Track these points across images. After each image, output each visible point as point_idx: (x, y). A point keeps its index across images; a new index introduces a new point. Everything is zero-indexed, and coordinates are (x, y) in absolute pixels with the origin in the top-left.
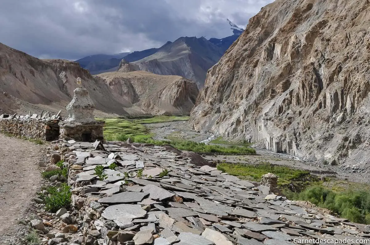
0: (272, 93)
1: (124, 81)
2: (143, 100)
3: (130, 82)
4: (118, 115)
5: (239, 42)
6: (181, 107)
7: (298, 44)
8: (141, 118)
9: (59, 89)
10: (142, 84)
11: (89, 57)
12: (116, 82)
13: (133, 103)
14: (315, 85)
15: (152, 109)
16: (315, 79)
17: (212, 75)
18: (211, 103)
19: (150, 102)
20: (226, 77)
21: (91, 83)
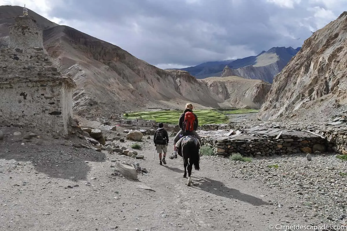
0: (302, 96)
1: (220, 83)
2: (232, 97)
3: (224, 84)
4: (212, 108)
5: (295, 58)
6: (258, 103)
7: (324, 63)
8: (228, 110)
9: (175, 90)
10: (233, 86)
11: (205, 63)
12: (215, 85)
13: (225, 99)
14: (324, 93)
15: (238, 103)
16: (325, 89)
17: (276, 81)
18: (271, 102)
19: (237, 99)
20: (282, 84)
21: (197, 85)
